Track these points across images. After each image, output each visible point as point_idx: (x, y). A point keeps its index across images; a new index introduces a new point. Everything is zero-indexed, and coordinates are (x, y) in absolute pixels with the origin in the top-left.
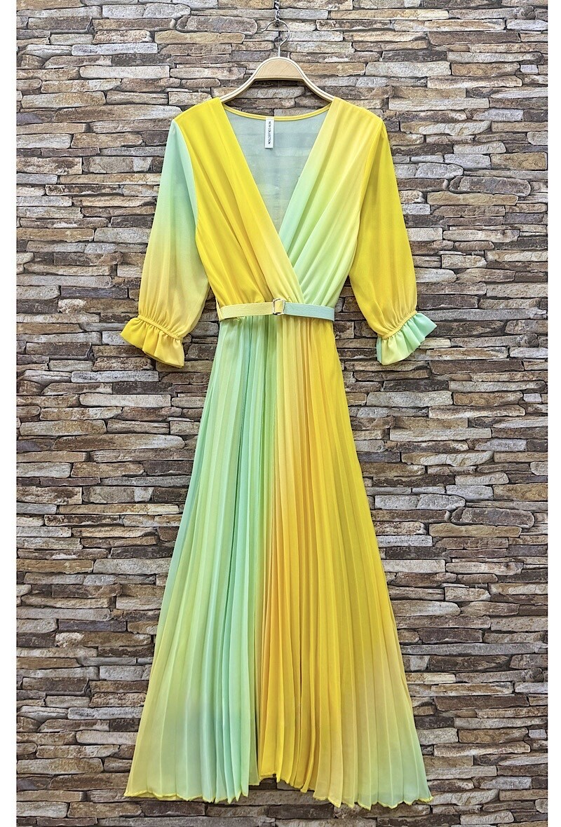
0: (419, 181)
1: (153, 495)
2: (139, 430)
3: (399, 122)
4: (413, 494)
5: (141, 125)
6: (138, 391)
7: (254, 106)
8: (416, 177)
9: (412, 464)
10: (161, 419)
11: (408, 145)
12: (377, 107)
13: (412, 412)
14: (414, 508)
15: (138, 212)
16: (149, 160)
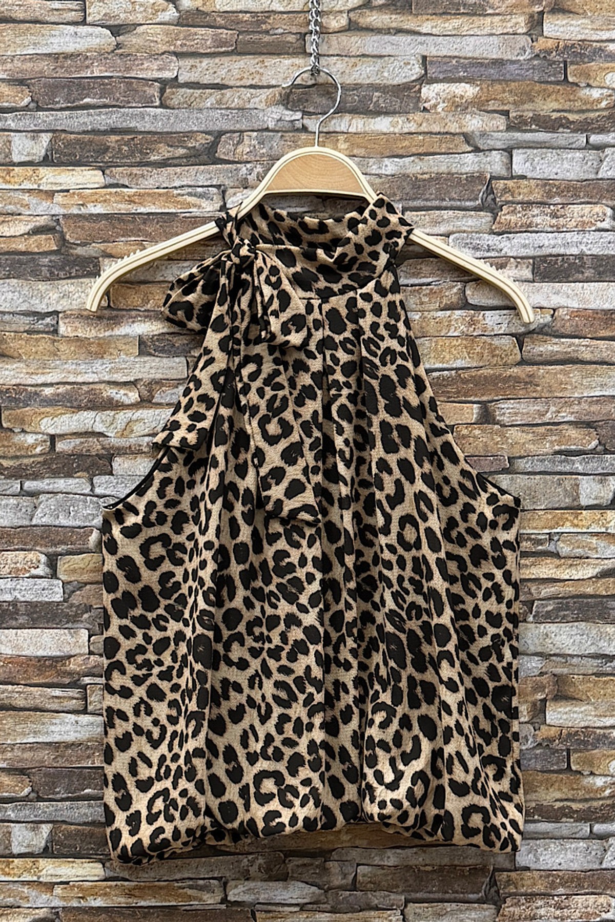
0: (605, 184)
1: (51, 839)
2: (21, 703)
3: (565, 63)
4: (593, 836)
5: (29, 65)
6: (20, 621)
7: (264, 27)
8: (600, 176)
9: (592, 774)
10: (67, 681)
11: (583, 111)
12: (518, 31)
13: (592, 665)
14: (596, 866)
15: (22, 247)
16: (45, 138)
